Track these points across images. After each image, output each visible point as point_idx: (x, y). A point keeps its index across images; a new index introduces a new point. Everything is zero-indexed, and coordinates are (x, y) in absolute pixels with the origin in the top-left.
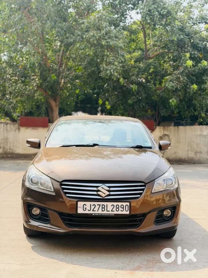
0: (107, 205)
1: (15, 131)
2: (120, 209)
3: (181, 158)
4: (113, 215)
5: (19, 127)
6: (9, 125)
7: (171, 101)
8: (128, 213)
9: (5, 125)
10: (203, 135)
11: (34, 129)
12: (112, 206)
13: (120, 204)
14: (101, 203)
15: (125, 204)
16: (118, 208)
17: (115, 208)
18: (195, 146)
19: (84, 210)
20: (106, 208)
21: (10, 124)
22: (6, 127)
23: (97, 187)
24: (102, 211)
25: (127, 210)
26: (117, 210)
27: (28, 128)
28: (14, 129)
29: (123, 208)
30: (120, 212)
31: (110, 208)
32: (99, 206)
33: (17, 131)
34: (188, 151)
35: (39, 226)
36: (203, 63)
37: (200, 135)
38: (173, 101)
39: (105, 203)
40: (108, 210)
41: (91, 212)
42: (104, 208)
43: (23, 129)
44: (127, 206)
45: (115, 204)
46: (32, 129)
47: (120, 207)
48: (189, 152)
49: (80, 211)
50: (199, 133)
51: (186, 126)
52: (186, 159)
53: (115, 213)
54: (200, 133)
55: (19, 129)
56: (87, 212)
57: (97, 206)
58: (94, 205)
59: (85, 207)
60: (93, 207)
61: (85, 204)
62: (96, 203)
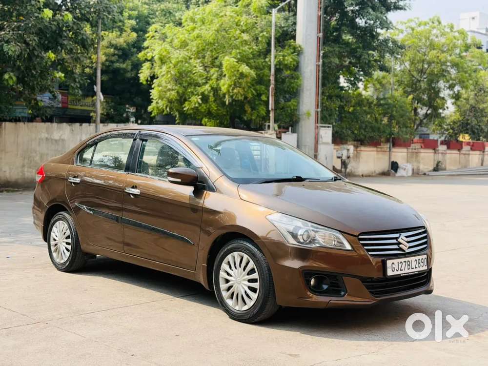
0: (411, 261)
2: (421, 264)
3: (9, 180)
7: (6, 76)
8: (426, 268)
10: (52, 139)
12: (415, 261)
13: (420, 257)
14: (406, 259)
15: (423, 257)
16: (419, 263)
17: (417, 264)
18: (37, 158)
19: (393, 271)
20: (410, 265)
23: (396, 238)
24: (408, 269)
26: (419, 266)
30: (421, 269)
31: (414, 264)
34: (23, 166)
35: (331, 301)
36: (65, 16)
37: (47, 139)
38: (11, 78)
39: (409, 259)
41: (399, 272)
44: (425, 260)
45: (417, 258)
47: (421, 261)
48: (26, 169)
49: (390, 273)
50: (44, 135)
51: (18, 123)
52: (20, 181)
54: (46, 135)
56: (396, 273)
57: (404, 264)
58: (401, 262)
59: (394, 266)
60: (400, 265)
61: (393, 263)
62: (402, 260)
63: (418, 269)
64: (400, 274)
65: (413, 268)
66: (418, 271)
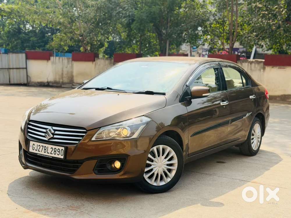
0: (48, 147)
1: (260, 70)
2: (57, 153)
4: (51, 157)
5: (264, 66)
6: (253, 65)
8: (62, 157)
9: (249, 64)
11: (280, 68)
12: (51, 148)
13: (57, 147)
14: (44, 145)
15: (61, 148)
16: (56, 151)
17: (53, 151)
20: (47, 150)
21: (255, 63)
22: (251, 67)
23: (46, 129)
24: (44, 152)
25: (62, 154)
26: (55, 153)
27: (274, 68)
28: (259, 68)
29: (59, 152)
30: (56, 156)
31: (50, 150)
32: (42, 147)
33: (262, 70)
39: (47, 145)
40: (48, 152)
41: (37, 152)
42: (46, 150)
43: (268, 68)
44: (62, 151)
45: (54, 147)
46: (278, 68)
47: (57, 150)
49: (31, 149)
53: (53, 156)
55: (264, 69)
56: (34, 151)
57: (41, 147)
58: (39, 146)
59: (34, 146)
60: (39, 147)
61: (34, 144)
62: (41, 144)
63: (53, 155)
64: (37, 154)
65: (49, 153)
66: (52, 157)
